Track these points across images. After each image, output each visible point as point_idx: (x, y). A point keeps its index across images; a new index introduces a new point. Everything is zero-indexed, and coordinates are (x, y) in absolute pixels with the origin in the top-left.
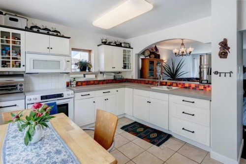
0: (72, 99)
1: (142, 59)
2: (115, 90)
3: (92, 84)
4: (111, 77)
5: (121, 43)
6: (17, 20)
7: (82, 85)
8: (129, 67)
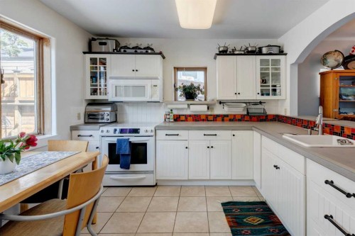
0: (153, 138)
1: (322, 74)
2: (229, 133)
3: (203, 120)
4: (240, 110)
5: (260, 49)
6: (105, 44)
7: (186, 120)
8: (278, 91)
